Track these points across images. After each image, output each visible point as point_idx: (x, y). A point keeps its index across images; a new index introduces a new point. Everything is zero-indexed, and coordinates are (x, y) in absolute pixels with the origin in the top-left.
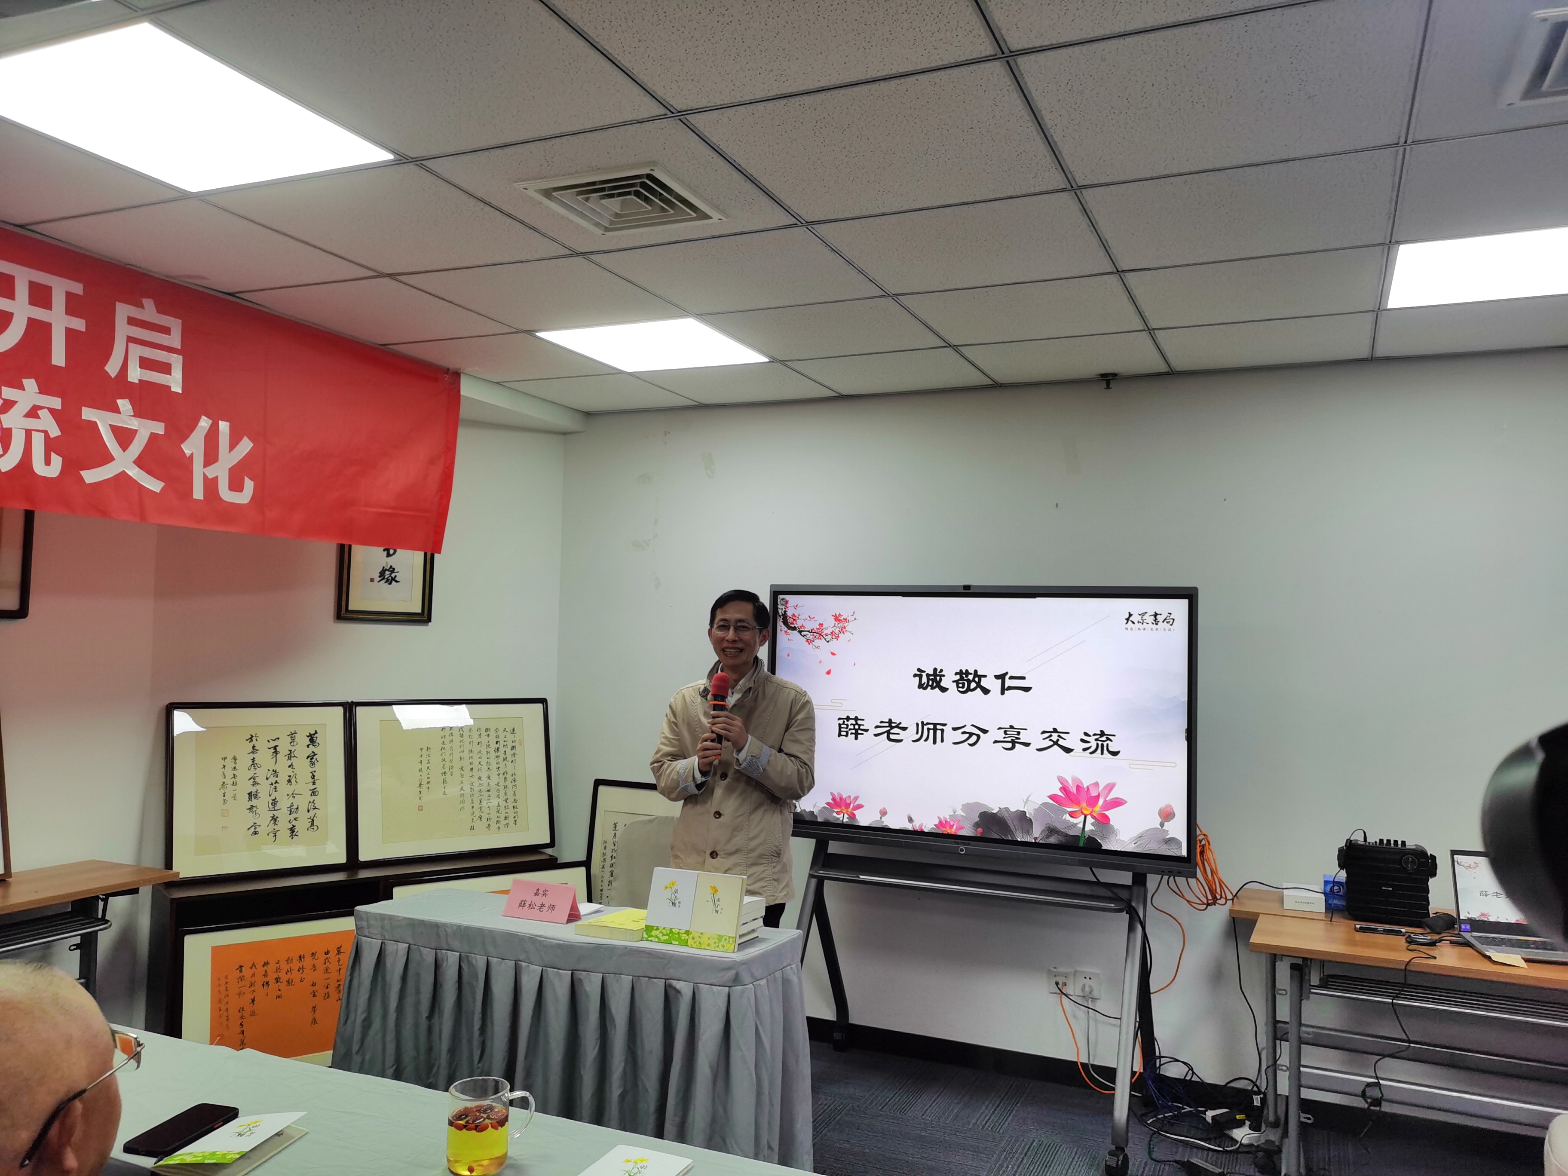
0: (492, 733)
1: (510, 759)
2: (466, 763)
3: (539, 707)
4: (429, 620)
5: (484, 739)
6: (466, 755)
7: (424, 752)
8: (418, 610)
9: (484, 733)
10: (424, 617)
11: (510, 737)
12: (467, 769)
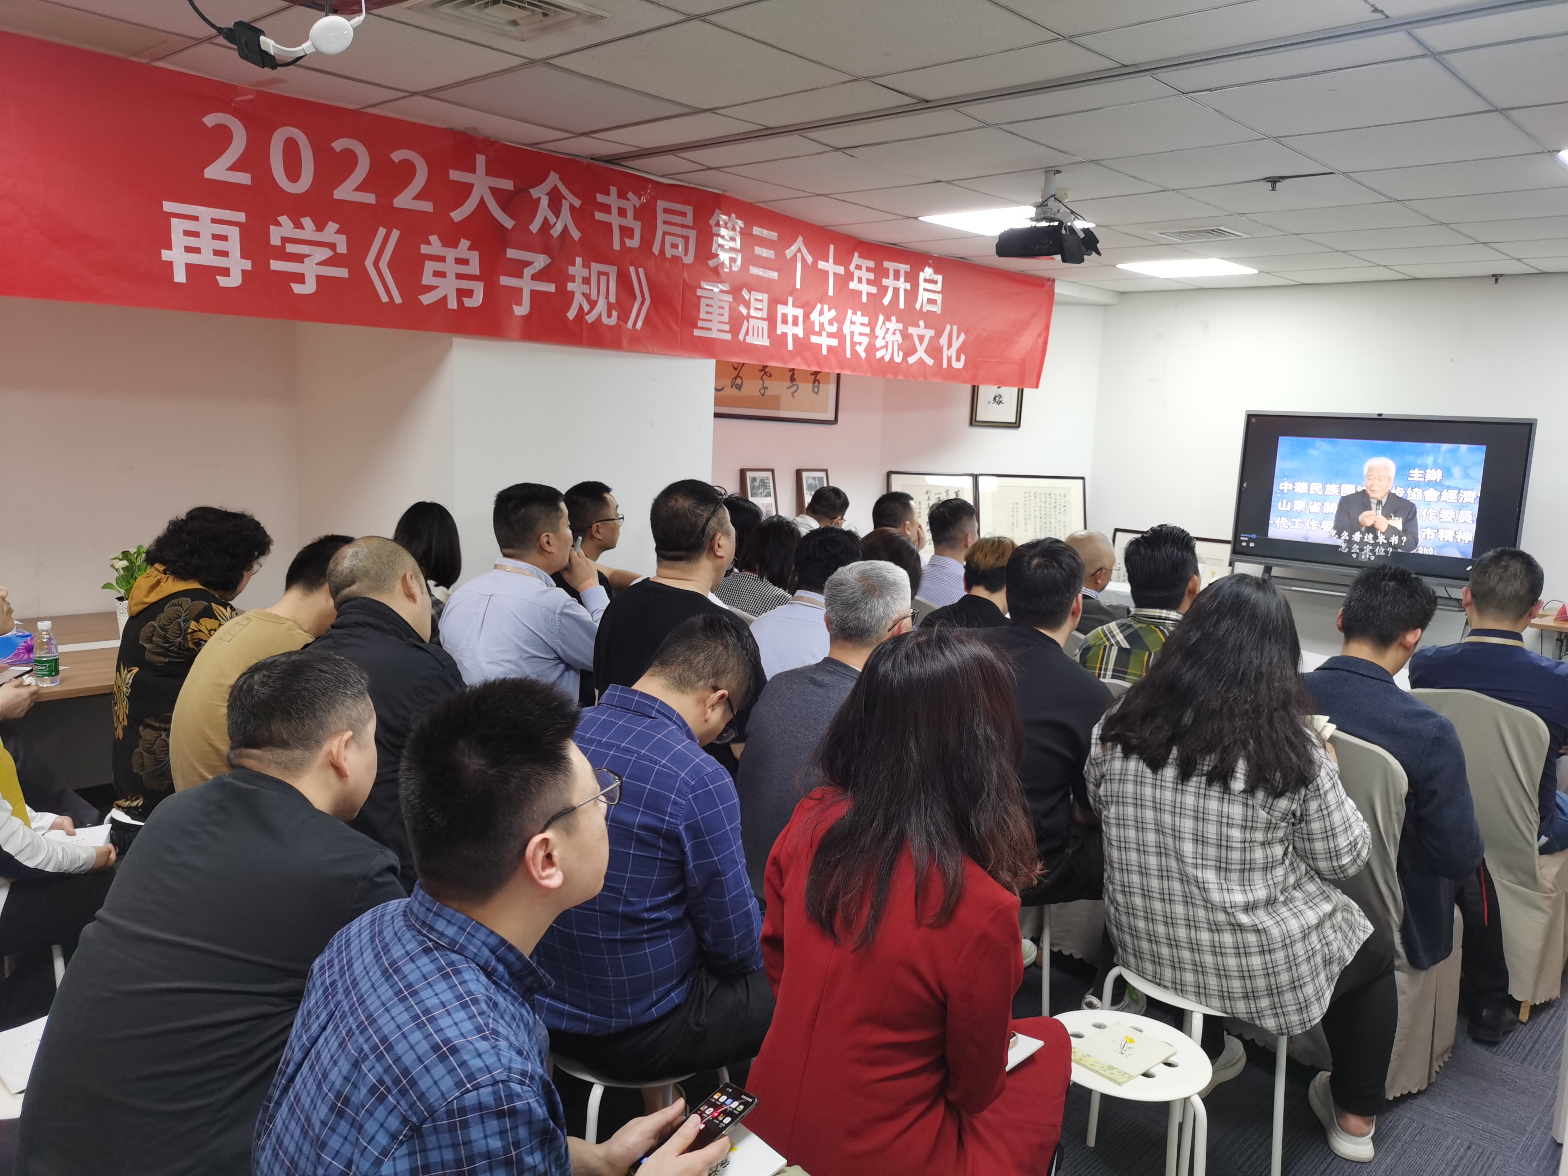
0: (1052, 496)
1: (1063, 512)
2: (1038, 513)
3: (1081, 481)
4: (1019, 426)
5: (1048, 500)
6: (1037, 508)
7: (1015, 506)
8: (1013, 421)
9: (1048, 497)
10: (1016, 425)
11: (1063, 500)
12: (1038, 517)
